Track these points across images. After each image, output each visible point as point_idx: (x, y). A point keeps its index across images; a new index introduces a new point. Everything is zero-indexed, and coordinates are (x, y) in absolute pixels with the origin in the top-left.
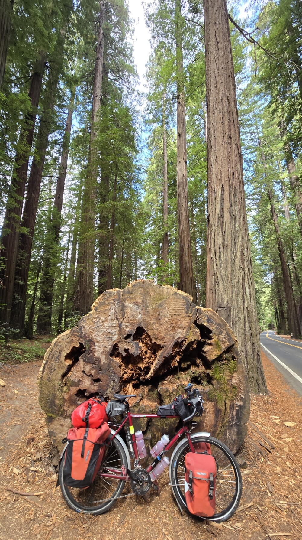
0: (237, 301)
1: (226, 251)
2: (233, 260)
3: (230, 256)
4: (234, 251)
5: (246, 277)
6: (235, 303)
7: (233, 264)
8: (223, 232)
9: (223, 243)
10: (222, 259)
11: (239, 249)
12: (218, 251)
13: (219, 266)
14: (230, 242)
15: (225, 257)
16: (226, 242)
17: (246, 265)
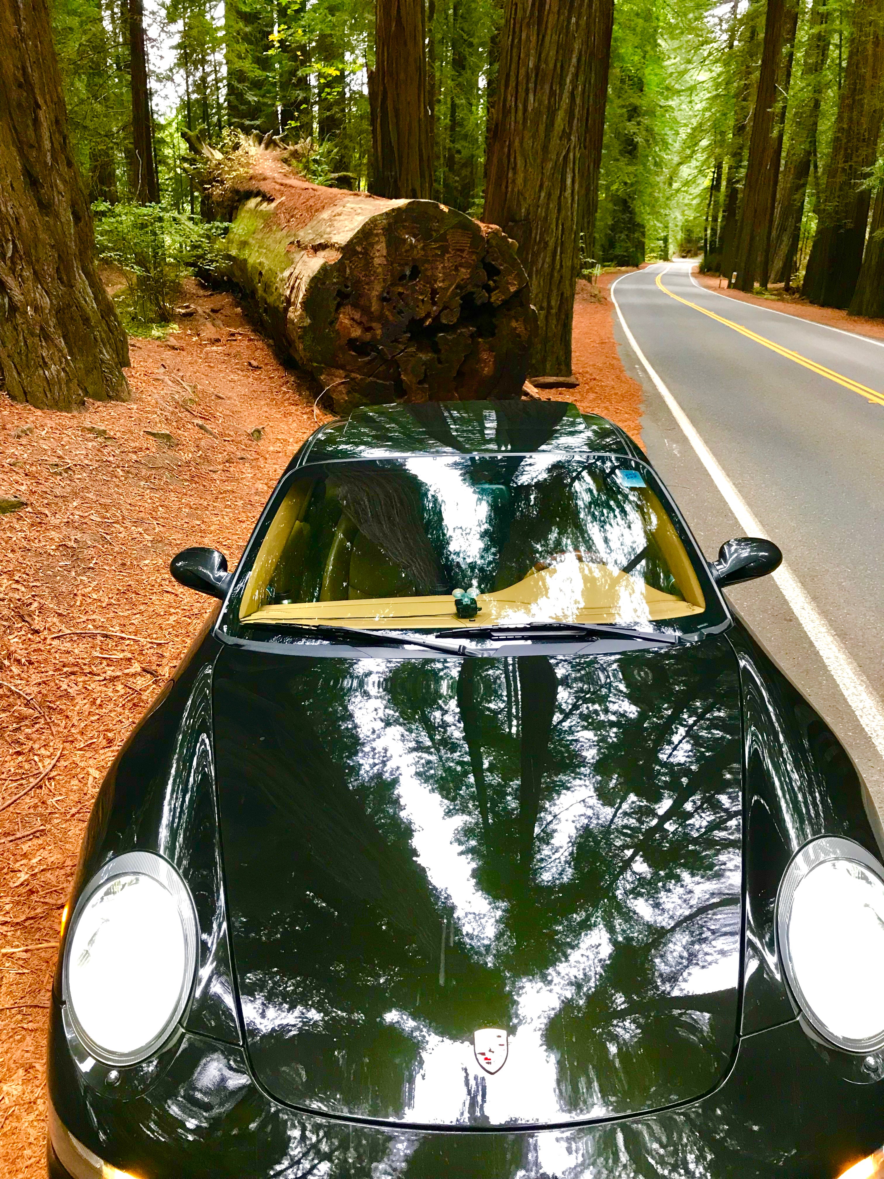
0: (548, 208)
1: (542, 88)
2: (552, 113)
3: (546, 102)
4: (558, 92)
5: (571, 155)
6: (542, 212)
7: (551, 124)
8: (541, 37)
9: (537, 68)
10: (530, 109)
11: (568, 86)
12: (524, 87)
13: (521, 127)
14: (551, 66)
15: (536, 105)
16: (543, 66)
17: (575, 128)
